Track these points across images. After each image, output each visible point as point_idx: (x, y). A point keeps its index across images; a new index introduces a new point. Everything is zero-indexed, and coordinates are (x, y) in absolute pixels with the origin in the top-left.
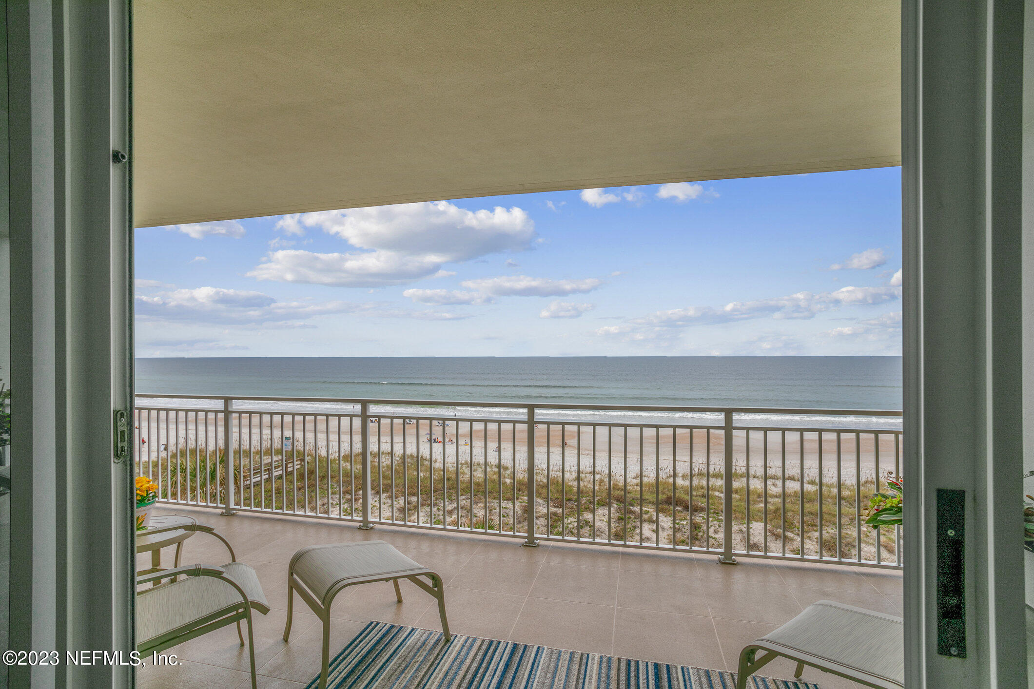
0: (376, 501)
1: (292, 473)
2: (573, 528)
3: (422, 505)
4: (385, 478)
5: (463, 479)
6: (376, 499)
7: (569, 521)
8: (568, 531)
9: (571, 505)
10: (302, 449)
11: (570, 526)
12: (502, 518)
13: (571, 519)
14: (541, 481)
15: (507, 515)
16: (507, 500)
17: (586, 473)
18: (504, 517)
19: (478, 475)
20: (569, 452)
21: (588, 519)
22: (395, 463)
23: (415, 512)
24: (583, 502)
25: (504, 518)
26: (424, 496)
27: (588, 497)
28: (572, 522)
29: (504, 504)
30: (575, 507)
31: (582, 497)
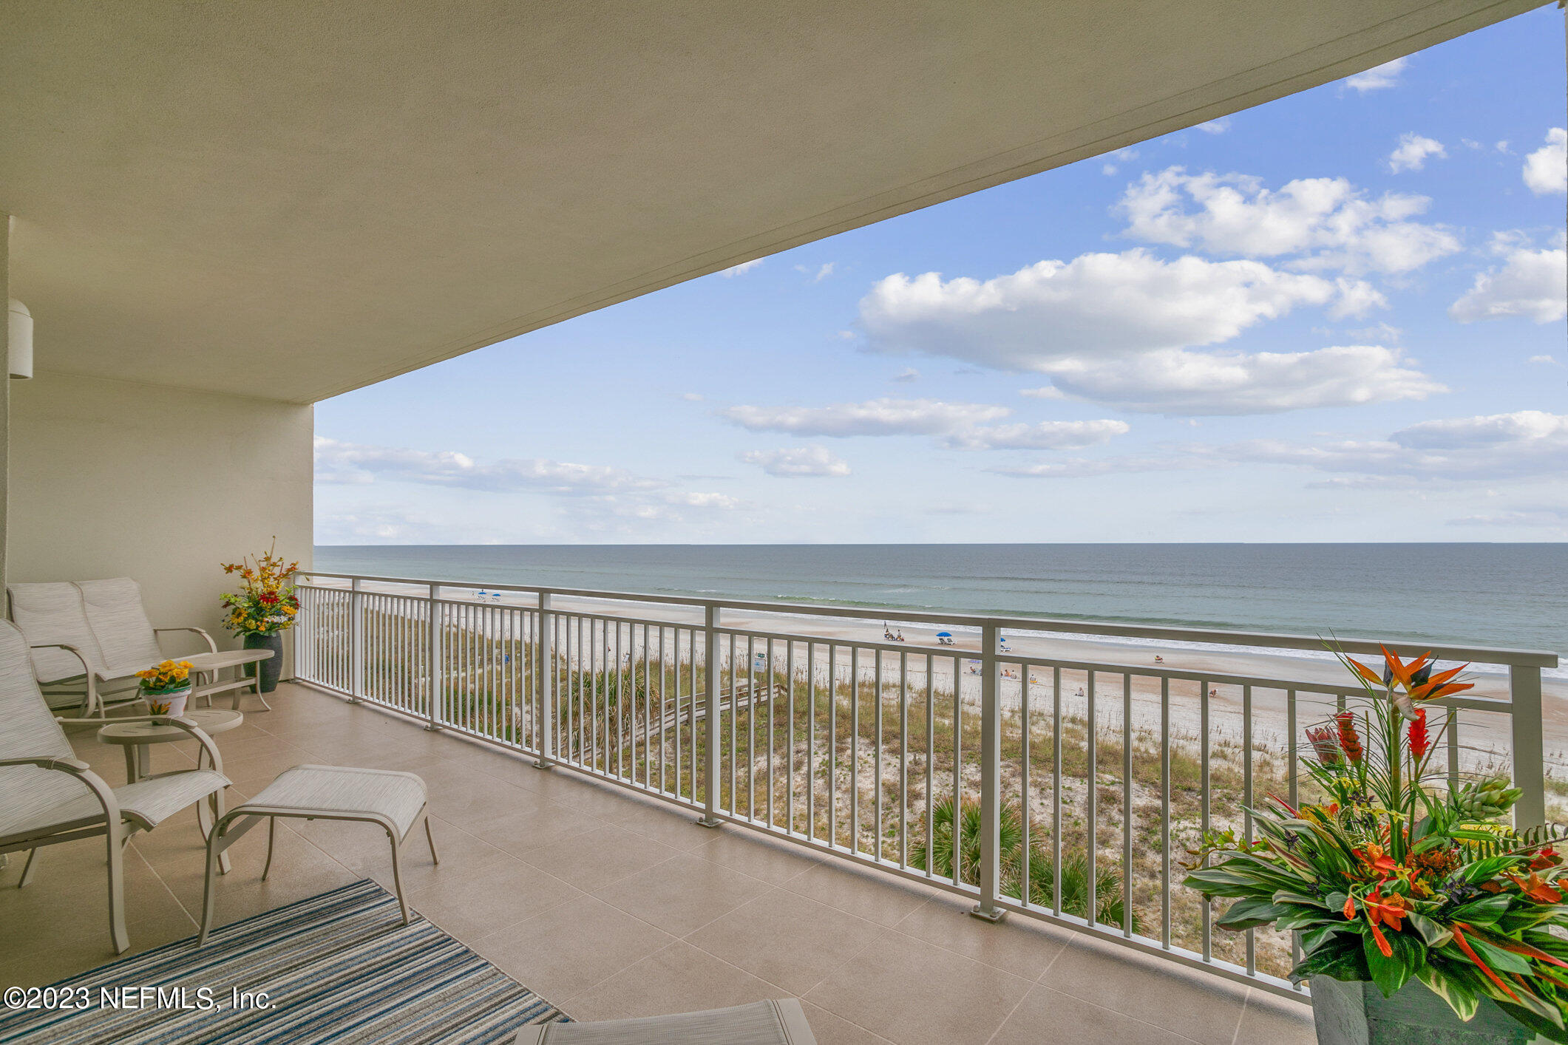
0: (869, 755)
1: (767, 703)
2: (1188, 839)
3: (936, 769)
4: (890, 721)
5: (1011, 735)
6: (870, 752)
7: (1181, 827)
8: (1177, 843)
9: (1188, 799)
10: (784, 672)
11: (1183, 835)
12: (1061, 805)
13: (1184, 823)
14: (1146, 751)
15: (1071, 801)
16: (1073, 776)
17: (1235, 747)
18: (1064, 802)
19: (1039, 732)
20: (1215, 707)
21: (1218, 827)
22: (908, 700)
23: (924, 778)
24: (1215, 796)
25: (1064, 805)
26: (942, 755)
27: (1226, 788)
28: (1185, 828)
29: (1065, 781)
30: (1196, 803)
31: (1214, 787)
